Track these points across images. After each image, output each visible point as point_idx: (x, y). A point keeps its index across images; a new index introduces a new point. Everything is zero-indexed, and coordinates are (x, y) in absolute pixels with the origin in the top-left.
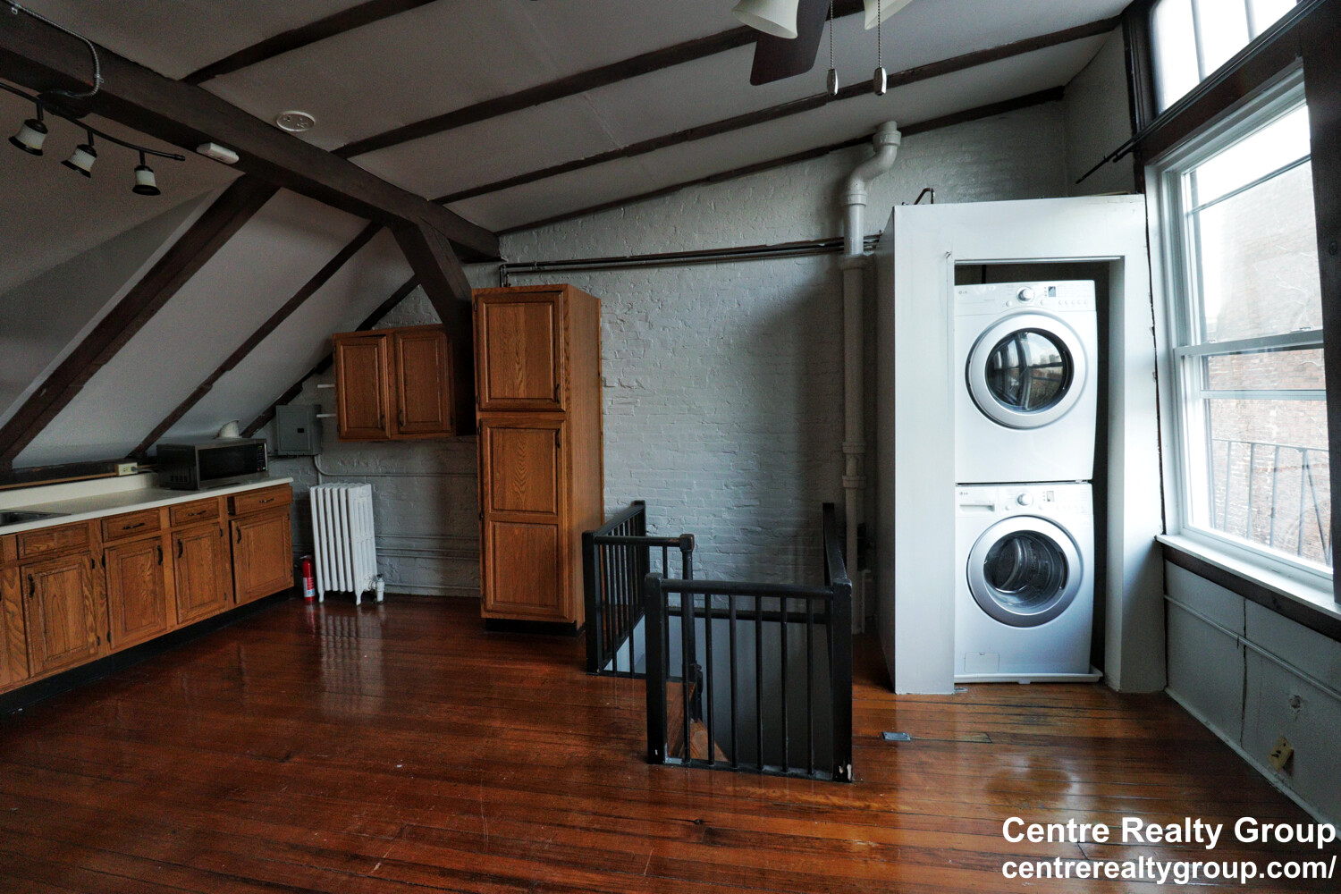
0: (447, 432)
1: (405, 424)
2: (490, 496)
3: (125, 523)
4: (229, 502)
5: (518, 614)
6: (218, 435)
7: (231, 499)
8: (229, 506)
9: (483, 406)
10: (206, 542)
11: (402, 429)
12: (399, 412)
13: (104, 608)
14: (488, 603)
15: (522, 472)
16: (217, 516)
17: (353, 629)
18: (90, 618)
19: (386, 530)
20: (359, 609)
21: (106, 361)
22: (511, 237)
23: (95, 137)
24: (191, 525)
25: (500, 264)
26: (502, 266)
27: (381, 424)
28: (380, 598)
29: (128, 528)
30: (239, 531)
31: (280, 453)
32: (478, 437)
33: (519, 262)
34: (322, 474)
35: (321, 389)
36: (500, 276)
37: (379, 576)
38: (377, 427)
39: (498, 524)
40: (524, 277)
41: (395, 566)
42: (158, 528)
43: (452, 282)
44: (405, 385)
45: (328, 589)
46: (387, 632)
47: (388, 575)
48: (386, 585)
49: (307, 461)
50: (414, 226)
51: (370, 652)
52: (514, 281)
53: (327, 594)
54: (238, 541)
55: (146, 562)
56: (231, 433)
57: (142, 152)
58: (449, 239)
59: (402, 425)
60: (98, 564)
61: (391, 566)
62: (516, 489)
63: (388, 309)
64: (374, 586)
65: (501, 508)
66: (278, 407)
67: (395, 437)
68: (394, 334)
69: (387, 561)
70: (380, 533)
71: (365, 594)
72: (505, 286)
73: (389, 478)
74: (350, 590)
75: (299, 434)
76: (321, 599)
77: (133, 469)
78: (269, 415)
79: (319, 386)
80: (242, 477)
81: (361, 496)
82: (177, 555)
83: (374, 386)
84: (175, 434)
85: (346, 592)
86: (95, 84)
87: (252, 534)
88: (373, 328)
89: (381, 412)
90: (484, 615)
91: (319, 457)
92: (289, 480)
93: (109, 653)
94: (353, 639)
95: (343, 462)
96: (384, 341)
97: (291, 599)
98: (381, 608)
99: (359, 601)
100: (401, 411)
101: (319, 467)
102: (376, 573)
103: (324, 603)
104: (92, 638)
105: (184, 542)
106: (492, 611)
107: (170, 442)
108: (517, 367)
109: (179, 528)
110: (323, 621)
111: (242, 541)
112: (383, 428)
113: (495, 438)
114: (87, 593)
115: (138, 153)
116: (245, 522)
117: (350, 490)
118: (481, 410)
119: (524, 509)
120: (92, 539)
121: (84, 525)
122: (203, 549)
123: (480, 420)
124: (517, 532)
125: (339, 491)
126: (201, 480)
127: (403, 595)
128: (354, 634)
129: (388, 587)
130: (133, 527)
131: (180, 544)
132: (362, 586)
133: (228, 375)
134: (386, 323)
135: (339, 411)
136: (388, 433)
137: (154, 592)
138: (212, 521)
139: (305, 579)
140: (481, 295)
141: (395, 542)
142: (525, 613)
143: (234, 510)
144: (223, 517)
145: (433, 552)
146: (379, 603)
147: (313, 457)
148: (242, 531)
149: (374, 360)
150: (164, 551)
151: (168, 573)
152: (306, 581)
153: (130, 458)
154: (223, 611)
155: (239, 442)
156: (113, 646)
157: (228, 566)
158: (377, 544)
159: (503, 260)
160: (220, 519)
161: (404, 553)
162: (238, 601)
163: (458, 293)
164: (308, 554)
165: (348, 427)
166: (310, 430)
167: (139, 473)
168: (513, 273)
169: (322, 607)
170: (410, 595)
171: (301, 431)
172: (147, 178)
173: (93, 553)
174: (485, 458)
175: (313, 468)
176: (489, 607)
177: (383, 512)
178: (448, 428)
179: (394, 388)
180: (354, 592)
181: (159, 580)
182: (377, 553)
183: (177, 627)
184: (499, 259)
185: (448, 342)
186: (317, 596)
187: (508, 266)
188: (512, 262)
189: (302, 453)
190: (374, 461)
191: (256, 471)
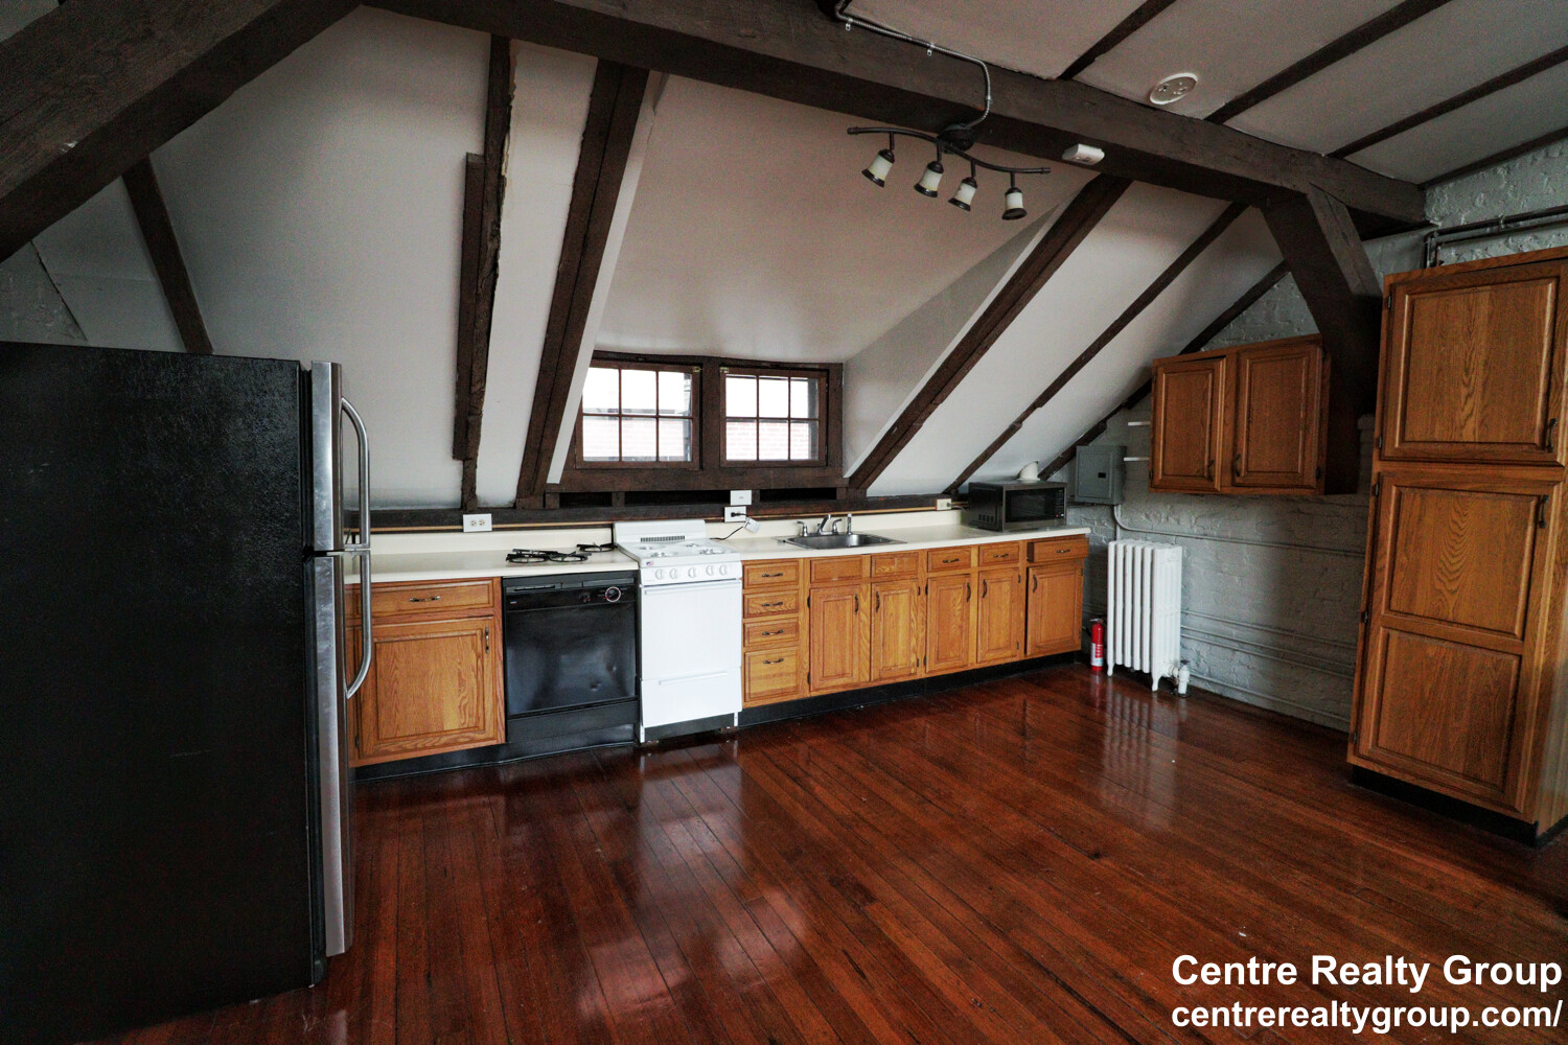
0: (1310, 487)
1: (1243, 474)
2: (1384, 590)
3: (944, 557)
4: (1028, 547)
5: (1417, 776)
6: (1019, 476)
7: (1031, 544)
8: (1028, 553)
9: (1388, 452)
10: (1006, 587)
11: (1238, 480)
12: (1236, 457)
13: (924, 633)
14: (1363, 743)
15: (1453, 561)
16: (1016, 560)
17: (1145, 717)
18: (914, 640)
19: (1197, 606)
20: (1155, 696)
21: (942, 401)
22: (1451, 185)
23: (977, 167)
24: (995, 567)
25: (1425, 232)
26: (1431, 235)
27: (1209, 472)
28: (1182, 689)
29: (947, 562)
30: (1035, 579)
31: (1077, 499)
32: (1372, 499)
33: (1463, 222)
34: (1121, 528)
35: (1132, 427)
36: (1425, 252)
37: (1184, 662)
38: (1203, 476)
39: (1394, 634)
40: (1471, 247)
41: (1204, 654)
42: (969, 566)
43: (1347, 270)
44: (1249, 422)
45: (1119, 662)
46: (1184, 733)
47: (1193, 664)
48: (1191, 676)
49: (1106, 510)
50: (1301, 198)
51: (1163, 752)
52: (1449, 256)
53: (1117, 668)
54: (1034, 591)
55: (958, 596)
56: (1031, 476)
57: (1012, 173)
58: (1347, 207)
59: (1238, 475)
60: (923, 592)
61: (1198, 653)
62: (1438, 586)
63: (1228, 322)
64: (1176, 673)
65: (1407, 610)
66: (1079, 448)
67: (1227, 490)
68: (1238, 354)
69: (1193, 645)
70: (1187, 609)
71: (1163, 680)
72: (1433, 265)
73: (1206, 542)
74: (1146, 670)
75: (1101, 479)
76: (1110, 672)
77: (948, 505)
78: (1069, 456)
79: (1130, 424)
80: (1043, 522)
81: (1168, 561)
82: (981, 595)
83: (1203, 424)
84: (984, 474)
85: (1141, 671)
86: (986, 105)
87: (1046, 584)
88: (1203, 350)
89: (1209, 457)
90: (1352, 760)
91: (1120, 506)
92: (1086, 531)
93: (924, 676)
94: (1144, 730)
95: (1147, 516)
96: (1222, 365)
97: (1076, 663)
98: (1183, 702)
99: (1155, 687)
100: (1239, 456)
101: (1118, 519)
102: (1178, 658)
103: (1113, 677)
104: (913, 660)
105: (988, 582)
106: (1368, 759)
107: (979, 481)
108: (1464, 391)
109: (986, 568)
110: (1109, 698)
111: (1037, 591)
112: (1211, 478)
113: (1405, 504)
114: (913, 616)
115: (1008, 175)
116: (1041, 571)
117: (1158, 552)
118: (1381, 458)
119: (1450, 618)
120: (920, 569)
121: (914, 555)
122: (1004, 592)
123: (1379, 474)
124: (1431, 652)
125: (1143, 551)
126: (1007, 521)
127: (1211, 693)
128: (1145, 724)
129: (1193, 679)
130: (948, 561)
131: (985, 584)
132: (1160, 670)
133: (1038, 410)
134: (1220, 342)
135: (1153, 452)
136: (1217, 485)
137: (961, 627)
138: (1011, 566)
139: (1094, 645)
140: (1403, 283)
141: (1207, 624)
142: (1431, 780)
143: (1033, 558)
144: (1022, 564)
145: (1262, 648)
146: (1180, 696)
147: (1112, 507)
148: (1039, 581)
149: (1207, 390)
150: (972, 588)
151: (973, 610)
152: (1095, 648)
153: (946, 493)
154: (1015, 660)
155: (1038, 484)
156: (928, 670)
157: (1022, 615)
158: (1182, 623)
159: (1432, 225)
160: (1019, 565)
161: (1216, 640)
162: (1029, 653)
163: (1354, 285)
164: (1099, 617)
165: (1163, 474)
166: (1113, 476)
167: (953, 509)
168: (1449, 244)
169: (1110, 681)
170: (1221, 696)
171: (1102, 475)
172: (1016, 201)
173: (920, 580)
174: (1382, 532)
175: (1111, 520)
176: (1363, 751)
177: (1193, 582)
178: (1311, 479)
179: (1231, 426)
180: (1150, 674)
181: (965, 617)
182: (1182, 632)
183: (977, 666)
184: (1427, 224)
185: (1324, 359)
186: (1105, 666)
187: (1442, 233)
188: (1449, 225)
189: (1100, 501)
190: (1188, 518)
191: (1054, 518)
